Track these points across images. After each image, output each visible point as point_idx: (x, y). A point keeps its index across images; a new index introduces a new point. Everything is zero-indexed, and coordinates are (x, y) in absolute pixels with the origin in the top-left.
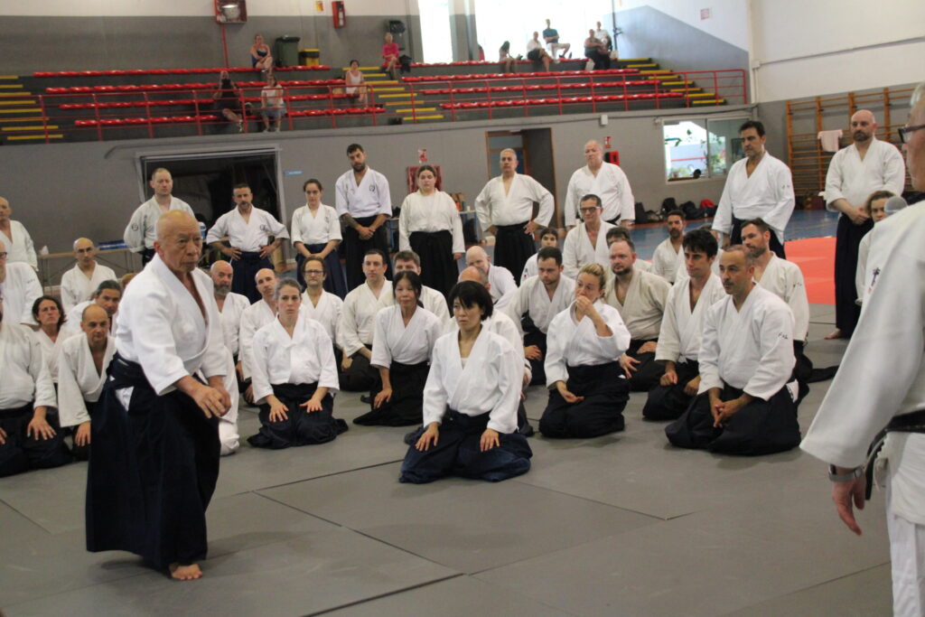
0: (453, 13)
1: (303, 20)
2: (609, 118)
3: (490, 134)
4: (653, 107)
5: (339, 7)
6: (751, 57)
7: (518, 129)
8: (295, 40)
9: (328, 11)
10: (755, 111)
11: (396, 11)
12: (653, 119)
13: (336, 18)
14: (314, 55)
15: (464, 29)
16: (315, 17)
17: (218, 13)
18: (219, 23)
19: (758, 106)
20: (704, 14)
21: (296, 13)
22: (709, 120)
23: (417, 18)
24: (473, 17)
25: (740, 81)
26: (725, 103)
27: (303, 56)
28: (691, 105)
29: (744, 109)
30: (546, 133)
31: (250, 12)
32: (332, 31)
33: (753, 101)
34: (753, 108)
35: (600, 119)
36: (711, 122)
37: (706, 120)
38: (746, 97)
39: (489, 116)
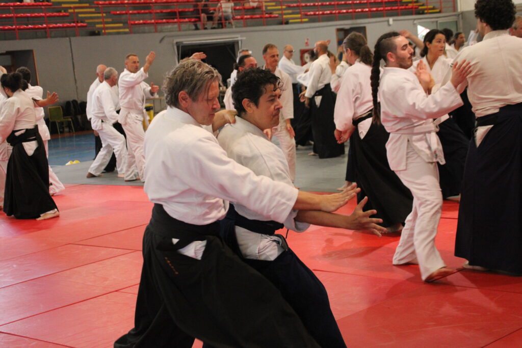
2: (394, 20)
3: (338, 30)
4: (412, 14)
7: (347, 27)
10: (460, 16)
12: (413, 21)
19: (462, 13)
22: (438, 22)
26: (440, 12)
28: (423, 13)
29: (455, 15)
30: (364, 29)
33: (459, 10)
34: (459, 15)
35: (388, 21)
36: (440, 23)
37: (437, 22)
38: (455, 8)
39: (336, 20)
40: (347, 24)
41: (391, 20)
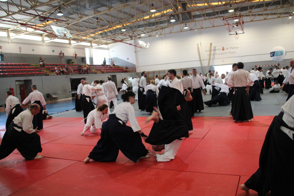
0: (90, 57)
1: (71, 57)
5: (76, 55)
6: (136, 65)
7: (112, 75)
8: (71, 60)
9: (74, 56)
10: (137, 73)
11: (83, 56)
12: (127, 74)
13: (75, 57)
14: (74, 63)
15: (91, 59)
16: (73, 57)
17: (60, 55)
18: (60, 57)
20: (128, 59)
21: (70, 55)
23: (86, 57)
24: (93, 58)
25: (134, 69)
26: (132, 72)
27: (72, 63)
30: (115, 76)
31: (65, 55)
32: (75, 59)
38: (135, 71)
39: (110, 73)
40: (112, 74)
41: (122, 73)
